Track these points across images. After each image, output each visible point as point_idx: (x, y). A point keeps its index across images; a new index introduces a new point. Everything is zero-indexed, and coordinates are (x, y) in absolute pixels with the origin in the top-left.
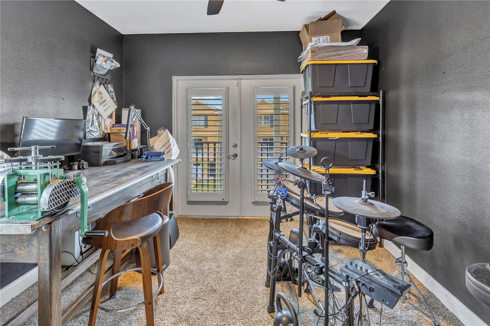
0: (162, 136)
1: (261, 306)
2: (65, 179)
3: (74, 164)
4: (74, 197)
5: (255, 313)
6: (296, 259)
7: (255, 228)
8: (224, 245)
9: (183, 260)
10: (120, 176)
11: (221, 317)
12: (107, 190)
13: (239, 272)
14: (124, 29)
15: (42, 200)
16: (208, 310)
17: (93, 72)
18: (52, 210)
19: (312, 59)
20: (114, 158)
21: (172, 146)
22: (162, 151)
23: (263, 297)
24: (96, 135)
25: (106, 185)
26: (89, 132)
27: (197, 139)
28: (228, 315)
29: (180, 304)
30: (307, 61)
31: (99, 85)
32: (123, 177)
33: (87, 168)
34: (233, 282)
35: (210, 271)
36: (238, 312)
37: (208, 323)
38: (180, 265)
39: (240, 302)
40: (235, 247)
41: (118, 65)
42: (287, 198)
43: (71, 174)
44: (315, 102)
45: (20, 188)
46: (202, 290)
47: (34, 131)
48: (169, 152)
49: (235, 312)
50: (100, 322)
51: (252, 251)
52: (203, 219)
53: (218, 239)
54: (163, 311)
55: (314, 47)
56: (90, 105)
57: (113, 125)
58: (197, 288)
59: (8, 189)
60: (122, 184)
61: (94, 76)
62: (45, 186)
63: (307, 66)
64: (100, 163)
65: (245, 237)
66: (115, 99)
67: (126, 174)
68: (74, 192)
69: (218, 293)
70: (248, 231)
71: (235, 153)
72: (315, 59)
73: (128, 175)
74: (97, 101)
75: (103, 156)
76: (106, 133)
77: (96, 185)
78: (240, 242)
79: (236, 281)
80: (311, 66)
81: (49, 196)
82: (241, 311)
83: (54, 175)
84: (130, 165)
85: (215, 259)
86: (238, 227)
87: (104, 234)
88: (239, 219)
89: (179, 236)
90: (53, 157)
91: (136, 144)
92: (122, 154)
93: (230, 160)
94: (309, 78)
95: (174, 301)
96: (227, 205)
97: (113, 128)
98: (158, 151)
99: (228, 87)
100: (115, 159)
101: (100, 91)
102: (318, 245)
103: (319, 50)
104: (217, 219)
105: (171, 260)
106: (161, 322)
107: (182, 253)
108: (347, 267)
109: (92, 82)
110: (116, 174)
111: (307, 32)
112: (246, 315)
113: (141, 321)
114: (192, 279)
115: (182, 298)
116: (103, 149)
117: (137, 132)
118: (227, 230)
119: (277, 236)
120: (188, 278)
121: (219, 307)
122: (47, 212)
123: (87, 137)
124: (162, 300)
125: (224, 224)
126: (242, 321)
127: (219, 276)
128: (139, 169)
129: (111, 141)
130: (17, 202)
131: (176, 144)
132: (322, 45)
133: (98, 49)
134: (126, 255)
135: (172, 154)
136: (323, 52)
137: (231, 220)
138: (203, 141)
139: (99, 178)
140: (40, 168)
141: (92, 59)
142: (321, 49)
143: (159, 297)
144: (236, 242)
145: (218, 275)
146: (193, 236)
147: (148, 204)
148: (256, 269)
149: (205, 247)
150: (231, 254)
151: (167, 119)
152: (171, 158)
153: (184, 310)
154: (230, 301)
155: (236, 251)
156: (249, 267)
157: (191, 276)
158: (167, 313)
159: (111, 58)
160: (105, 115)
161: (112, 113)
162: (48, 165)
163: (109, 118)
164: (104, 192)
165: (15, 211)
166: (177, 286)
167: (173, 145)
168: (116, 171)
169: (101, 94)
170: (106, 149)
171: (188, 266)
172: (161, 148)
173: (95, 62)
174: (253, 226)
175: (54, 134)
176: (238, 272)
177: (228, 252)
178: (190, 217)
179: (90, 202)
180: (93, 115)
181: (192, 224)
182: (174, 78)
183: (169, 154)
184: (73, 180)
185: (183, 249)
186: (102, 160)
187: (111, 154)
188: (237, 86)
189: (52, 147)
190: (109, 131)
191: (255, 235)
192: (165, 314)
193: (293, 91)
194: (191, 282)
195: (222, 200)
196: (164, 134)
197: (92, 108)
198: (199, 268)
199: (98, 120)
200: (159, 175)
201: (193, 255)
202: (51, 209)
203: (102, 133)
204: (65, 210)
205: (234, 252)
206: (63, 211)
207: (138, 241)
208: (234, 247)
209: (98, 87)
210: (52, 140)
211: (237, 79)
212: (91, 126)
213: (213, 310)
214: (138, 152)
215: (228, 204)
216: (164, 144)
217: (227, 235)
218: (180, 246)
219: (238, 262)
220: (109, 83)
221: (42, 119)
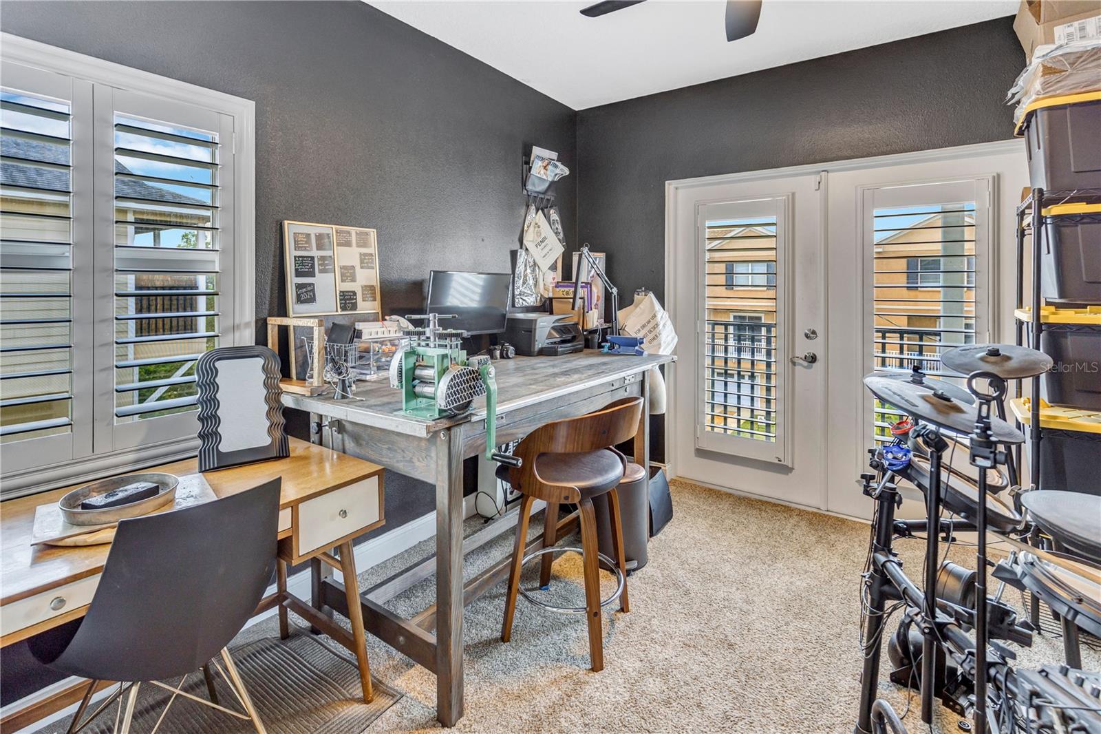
0: (641, 306)
1: (839, 719)
2: (468, 365)
3: (495, 349)
4: (479, 395)
5: (818, 728)
6: (916, 623)
7: (860, 546)
8: (770, 562)
9: (674, 564)
10: (555, 375)
11: (735, 701)
12: (529, 395)
13: (797, 628)
14: (577, 101)
15: (439, 392)
16: (710, 677)
17: (526, 189)
18: (450, 409)
19: (1043, 94)
20: (555, 343)
21: (661, 327)
22: (639, 336)
23: (849, 704)
24: (531, 301)
25: (530, 386)
26: (520, 295)
27: (749, 317)
28: (751, 702)
29: (656, 643)
30: (1029, 101)
31: (535, 211)
32: (559, 378)
33: (513, 358)
34: (778, 644)
35: (726, 603)
36: (778, 708)
37: (705, 699)
38: (667, 572)
39: (785, 689)
40: (795, 573)
41: (567, 172)
42: (909, 471)
43: (475, 359)
44: (1060, 220)
45: (418, 372)
46: (702, 633)
47: (452, 291)
48: (654, 339)
49: (770, 704)
50: (523, 619)
51: (841, 596)
52: (730, 495)
53: (758, 546)
54: (622, 642)
55: (1055, 57)
56: (521, 248)
57: (558, 282)
58: (694, 627)
59: (406, 371)
60: (554, 387)
61: (529, 195)
62: (442, 372)
63: (1031, 115)
64: (532, 350)
65: (827, 558)
66: (561, 236)
67: (566, 373)
68: (478, 387)
69: (738, 652)
70: (839, 546)
71: (812, 351)
72: (1058, 92)
73: (569, 375)
74: (531, 240)
75: (536, 338)
76: (547, 297)
77: (516, 385)
78: (811, 565)
79: (786, 645)
80: (1046, 113)
81: (446, 387)
82: (785, 708)
83: (455, 358)
84: (578, 359)
85: (742, 583)
86: (813, 532)
87: (515, 462)
88: (820, 515)
89: (672, 517)
90: (454, 332)
91: (594, 320)
92: (569, 337)
93: (797, 368)
94: (1039, 148)
95: (646, 632)
96: (790, 474)
97: (558, 289)
98: (634, 336)
99: (793, 194)
100: (556, 346)
101: (537, 222)
102: (1010, 616)
103: (1072, 64)
104: (763, 503)
105: (649, 558)
106: (616, 659)
107: (674, 552)
108: (1047, 676)
109: (524, 207)
110: (552, 370)
111: (1034, 15)
112: (796, 721)
113: (583, 643)
114: (685, 607)
115: (661, 633)
116: (537, 326)
117: (598, 296)
118: (784, 531)
119: (879, 561)
120: (679, 601)
121: (735, 681)
122: (445, 411)
123: (516, 304)
124: (623, 624)
125: (779, 518)
126: (783, 728)
127: (747, 622)
128: (590, 367)
129: (554, 312)
130: (415, 393)
131: (669, 324)
132: (1086, 47)
133: (534, 147)
134: (569, 522)
135: (660, 344)
136: (1088, 66)
137: (797, 512)
138: (763, 322)
139: (525, 375)
140: (440, 346)
141: (525, 166)
142: (1081, 60)
143: (618, 614)
144: (802, 563)
145: (743, 617)
146: (703, 524)
147: (591, 428)
148: (843, 636)
149: (725, 553)
150: (784, 585)
151: (653, 271)
152: (658, 351)
153: (661, 657)
154: (761, 677)
155: (798, 583)
156: (824, 627)
157: (684, 600)
158: (628, 648)
159: (554, 160)
160: (545, 264)
161: (556, 261)
162: (447, 342)
163: (552, 270)
164: (523, 396)
165: (413, 403)
166: (654, 609)
167: (664, 326)
168: (553, 366)
169: (539, 227)
170: (544, 327)
171: (681, 580)
172: (639, 330)
173: (530, 172)
174: (856, 539)
175: (477, 298)
176: (793, 629)
177: (776, 579)
178: (701, 484)
179: (500, 409)
180: (526, 266)
181: (702, 500)
182: (669, 184)
183: (655, 343)
184: (478, 369)
185: (676, 544)
186: (536, 346)
187: (550, 336)
188: (816, 190)
189: (453, 317)
190: (551, 295)
191: (856, 560)
192: (625, 649)
193: (990, 189)
194: (683, 611)
195: (777, 461)
196: (646, 301)
197: (524, 253)
198: (705, 591)
199: (534, 275)
200: (627, 382)
201: (695, 562)
202: (449, 407)
203: (539, 298)
204: (467, 414)
205: (791, 583)
206: (465, 415)
207: (576, 493)
208: (793, 573)
209: (534, 216)
210: (475, 308)
211: (818, 172)
212: (523, 286)
213: (719, 681)
214: (599, 335)
215: (791, 472)
216: (644, 322)
217: (781, 541)
218: (671, 537)
219: (797, 606)
220: (551, 207)
221: (465, 275)
